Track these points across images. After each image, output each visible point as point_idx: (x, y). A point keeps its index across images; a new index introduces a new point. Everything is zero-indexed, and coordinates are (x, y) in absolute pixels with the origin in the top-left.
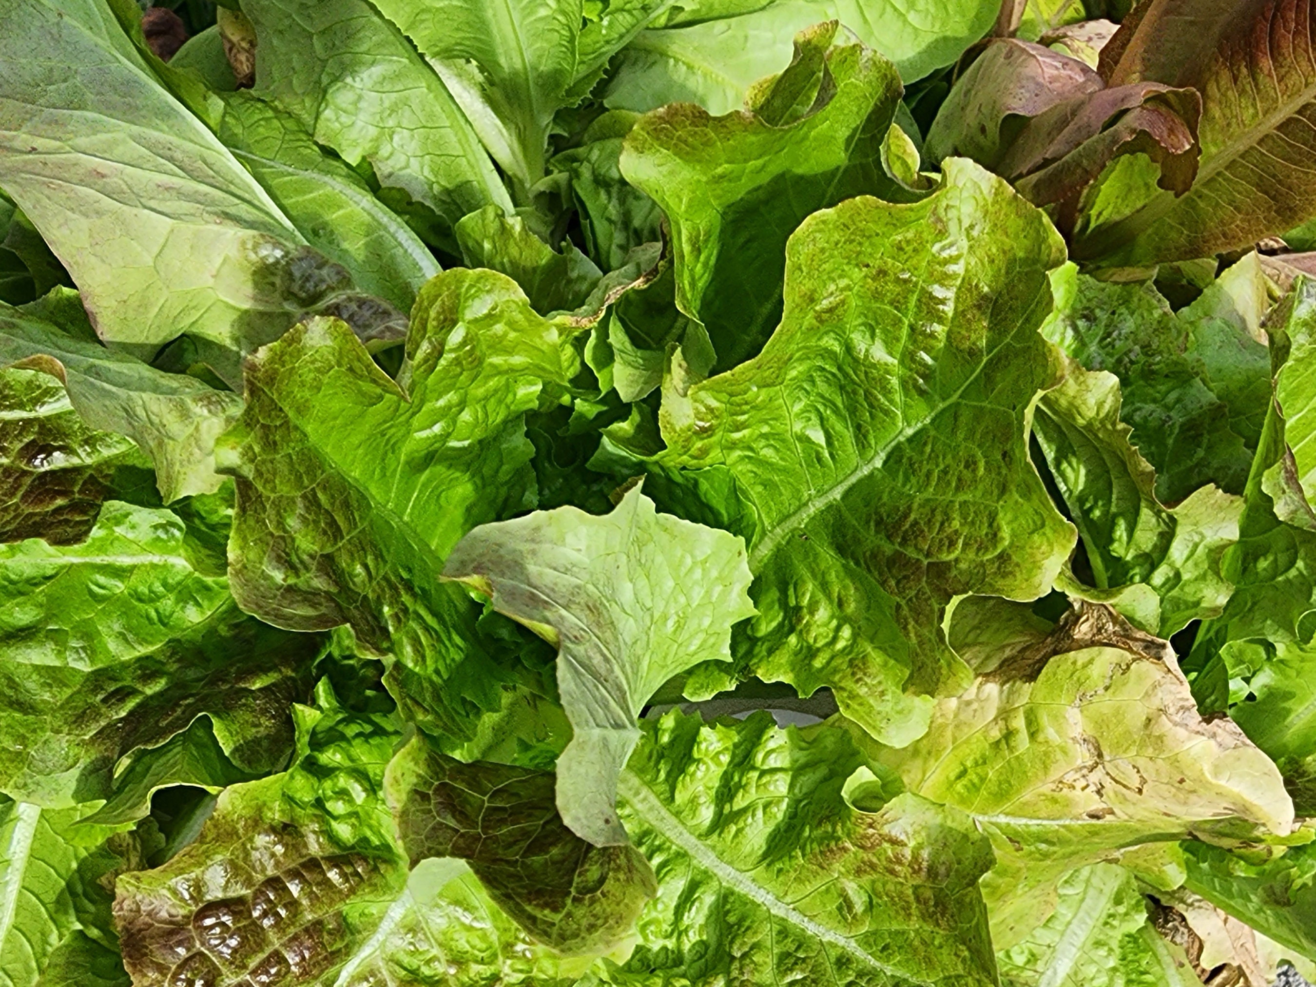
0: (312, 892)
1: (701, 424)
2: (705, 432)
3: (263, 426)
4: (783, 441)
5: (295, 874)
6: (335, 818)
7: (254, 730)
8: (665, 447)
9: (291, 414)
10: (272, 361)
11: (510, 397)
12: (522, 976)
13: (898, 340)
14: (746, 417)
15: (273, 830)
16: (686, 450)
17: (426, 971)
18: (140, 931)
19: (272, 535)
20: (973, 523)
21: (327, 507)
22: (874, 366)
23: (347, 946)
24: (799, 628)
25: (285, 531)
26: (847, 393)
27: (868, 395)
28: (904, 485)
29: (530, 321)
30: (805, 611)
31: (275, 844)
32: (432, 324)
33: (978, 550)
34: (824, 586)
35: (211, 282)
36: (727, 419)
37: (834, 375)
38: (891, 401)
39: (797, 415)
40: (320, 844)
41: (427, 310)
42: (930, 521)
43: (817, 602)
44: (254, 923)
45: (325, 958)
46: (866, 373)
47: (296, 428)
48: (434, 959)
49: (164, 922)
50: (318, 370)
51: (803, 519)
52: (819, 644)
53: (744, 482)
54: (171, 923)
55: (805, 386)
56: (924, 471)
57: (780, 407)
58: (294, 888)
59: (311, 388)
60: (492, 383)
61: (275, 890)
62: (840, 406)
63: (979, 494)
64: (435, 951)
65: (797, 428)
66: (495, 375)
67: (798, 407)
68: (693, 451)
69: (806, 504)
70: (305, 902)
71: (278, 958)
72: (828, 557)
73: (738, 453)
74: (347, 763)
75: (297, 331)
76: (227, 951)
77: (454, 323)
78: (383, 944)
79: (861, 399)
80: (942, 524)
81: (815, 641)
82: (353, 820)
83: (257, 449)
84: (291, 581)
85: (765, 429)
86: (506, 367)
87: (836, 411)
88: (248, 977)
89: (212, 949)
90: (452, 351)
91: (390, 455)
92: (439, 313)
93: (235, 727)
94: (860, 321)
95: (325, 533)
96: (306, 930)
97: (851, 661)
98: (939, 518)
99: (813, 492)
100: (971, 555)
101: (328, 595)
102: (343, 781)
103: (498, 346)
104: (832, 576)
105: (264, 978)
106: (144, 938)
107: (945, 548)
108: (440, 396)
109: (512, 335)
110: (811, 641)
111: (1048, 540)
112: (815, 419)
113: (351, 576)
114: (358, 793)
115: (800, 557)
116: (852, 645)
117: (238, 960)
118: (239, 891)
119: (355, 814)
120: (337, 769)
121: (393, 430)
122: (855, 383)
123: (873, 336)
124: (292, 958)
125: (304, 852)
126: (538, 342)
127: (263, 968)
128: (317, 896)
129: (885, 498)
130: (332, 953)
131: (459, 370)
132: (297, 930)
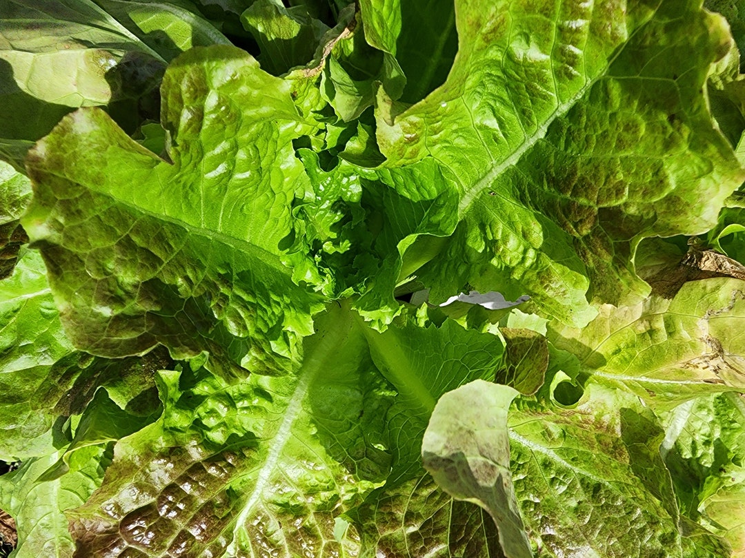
0: (199, 486)
1: (409, 136)
2: (411, 141)
3: (62, 202)
4: (469, 131)
5: (185, 479)
6: (209, 429)
7: (141, 387)
8: (385, 159)
9: (89, 186)
10: (52, 150)
11: (275, 134)
12: (352, 494)
13: (548, 40)
14: (440, 123)
15: (162, 455)
16: (401, 155)
17: (292, 503)
18: (88, 542)
19: (95, 280)
20: (636, 174)
21: (144, 245)
22: (532, 65)
23: (234, 509)
24: (498, 254)
25: (106, 273)
26: (511, 89)
27: (529, 88)
28: (566, 149)
29: (264, 80)
30: (500, 242)
31: (165, 464)
32: (185, 96)
33: (645, 194)
34: (511, 224)
35: (75, 90)
36: (427, 128)
37: (499, 77)
38: (548, 88)
39: (475, 112)
40: (199, 453)
41: (177, 86)
42: (594, 176)
43: (507, 236)
44: (162, 518)
45: (219, 523)
46: (526, 71)
47: (99, 195)
48: (296, 495)
49: (101, 533)
50: (98, 150)
51: (489, 182)
52: (514, 264)
53: (445, 164)
54: (107, 532)
55: (479, 90)
56: (583, 136)
57: (463, 109)
58: (187, 488)
59: (98, 163)
60: (253, 129)
61: (172, 494)
62: (506, 98)
63: (640, 151)
64: (294, 491)
65: (477, 121)
66: (253, 123)
67: (476, 105)
68: (407, 155)
69: (490, 171)
70: (196, 494)
71: (184, 536)
72: (511, 205)
73: (438, 146)
74: (213, 391)
75: (66, 123)
76: (147, 542)
77: (205, 92)
78: (261, 496)
79: (524, 91)
80: (608, 177)
81: (510, 262)
82: (222, 428)
83: (62, 220)
84: (118, 311)
85: (455, 127)
86: (258, 117)
87: (503, 102)
88: (167, 553)
89: (137, 543)
90: (211, 112)
91: (191, 193)
92: (189, 87)
93: (125, 390)
94: (517, 32)
95: (143, 266)
96: (201, 511)
97: (538, 273)
98: (603, 173)
99: (494, 162)
100: (638, 199)
101: (151, 315)
102: (210, 404)
103: (247, 101)
104: (517, 218)
105: (179, 551)
106: (90, 547)
107: (614, 196)
108: (215, 146)
109: (255, 93)
110: (508, 263)
111: (715, 182)
112: (489, 112)
113: (175, 287)
114: (222, 409)
115: (491, 207)
116: (537, 261)
117: (157, 545)
118: (147, 500)
119: (224, 424)
120: (206, 396)
121: (185, 178)
122: (517, 80)
123: (528, 42)
124: (195, 532)
125: (190, 461)
126: (276, 95)
127: (176, 545)
128: (203, 488)
129: (552, 160)
130: (223, 518)
131: (221, 126)
132: (195, 512)
